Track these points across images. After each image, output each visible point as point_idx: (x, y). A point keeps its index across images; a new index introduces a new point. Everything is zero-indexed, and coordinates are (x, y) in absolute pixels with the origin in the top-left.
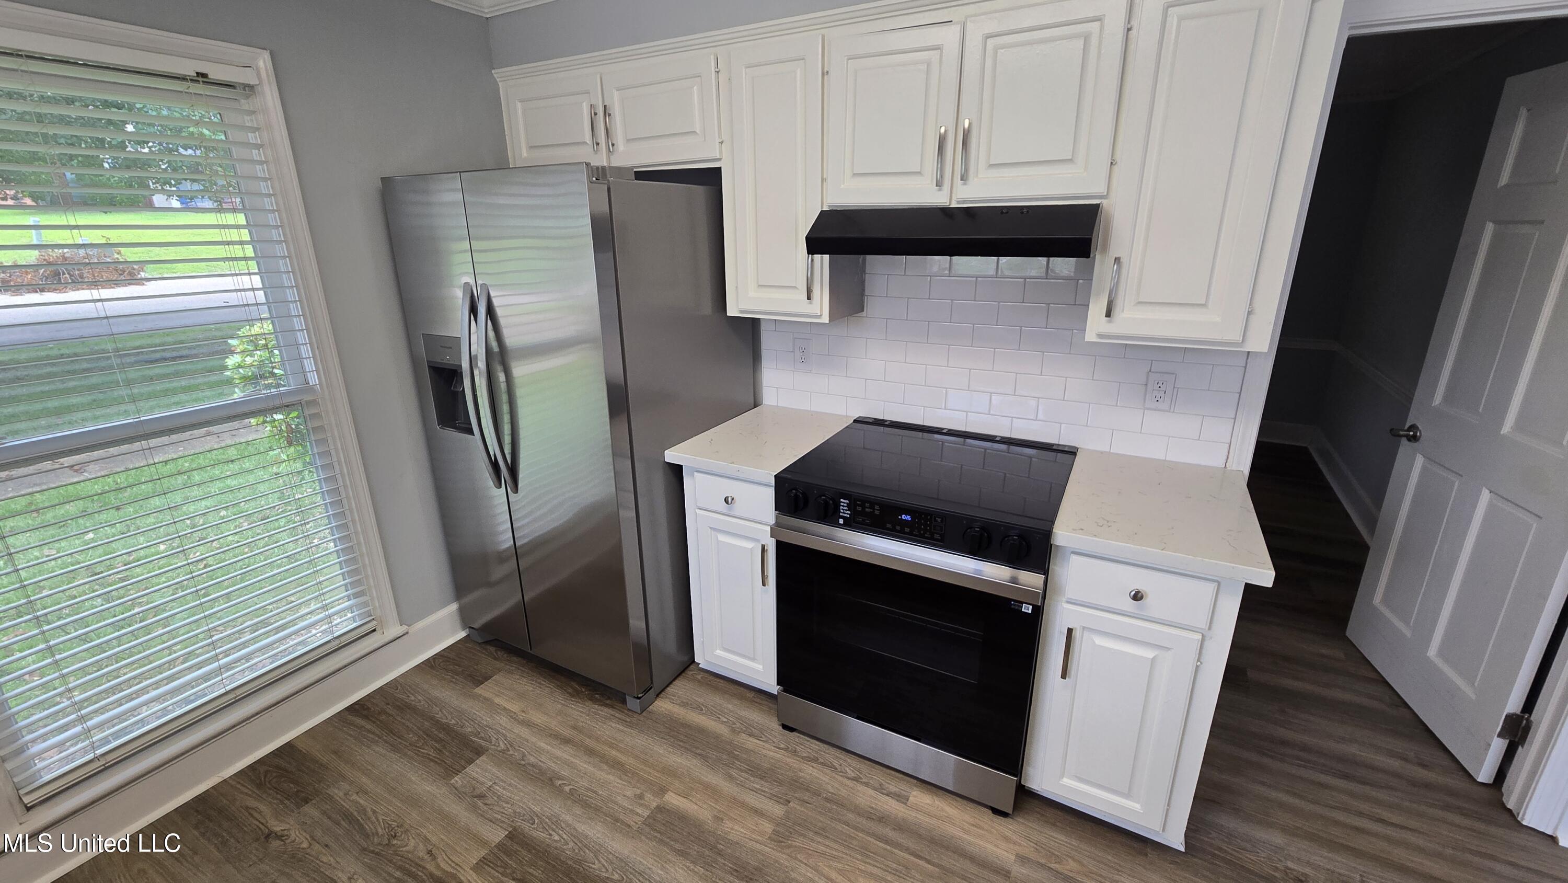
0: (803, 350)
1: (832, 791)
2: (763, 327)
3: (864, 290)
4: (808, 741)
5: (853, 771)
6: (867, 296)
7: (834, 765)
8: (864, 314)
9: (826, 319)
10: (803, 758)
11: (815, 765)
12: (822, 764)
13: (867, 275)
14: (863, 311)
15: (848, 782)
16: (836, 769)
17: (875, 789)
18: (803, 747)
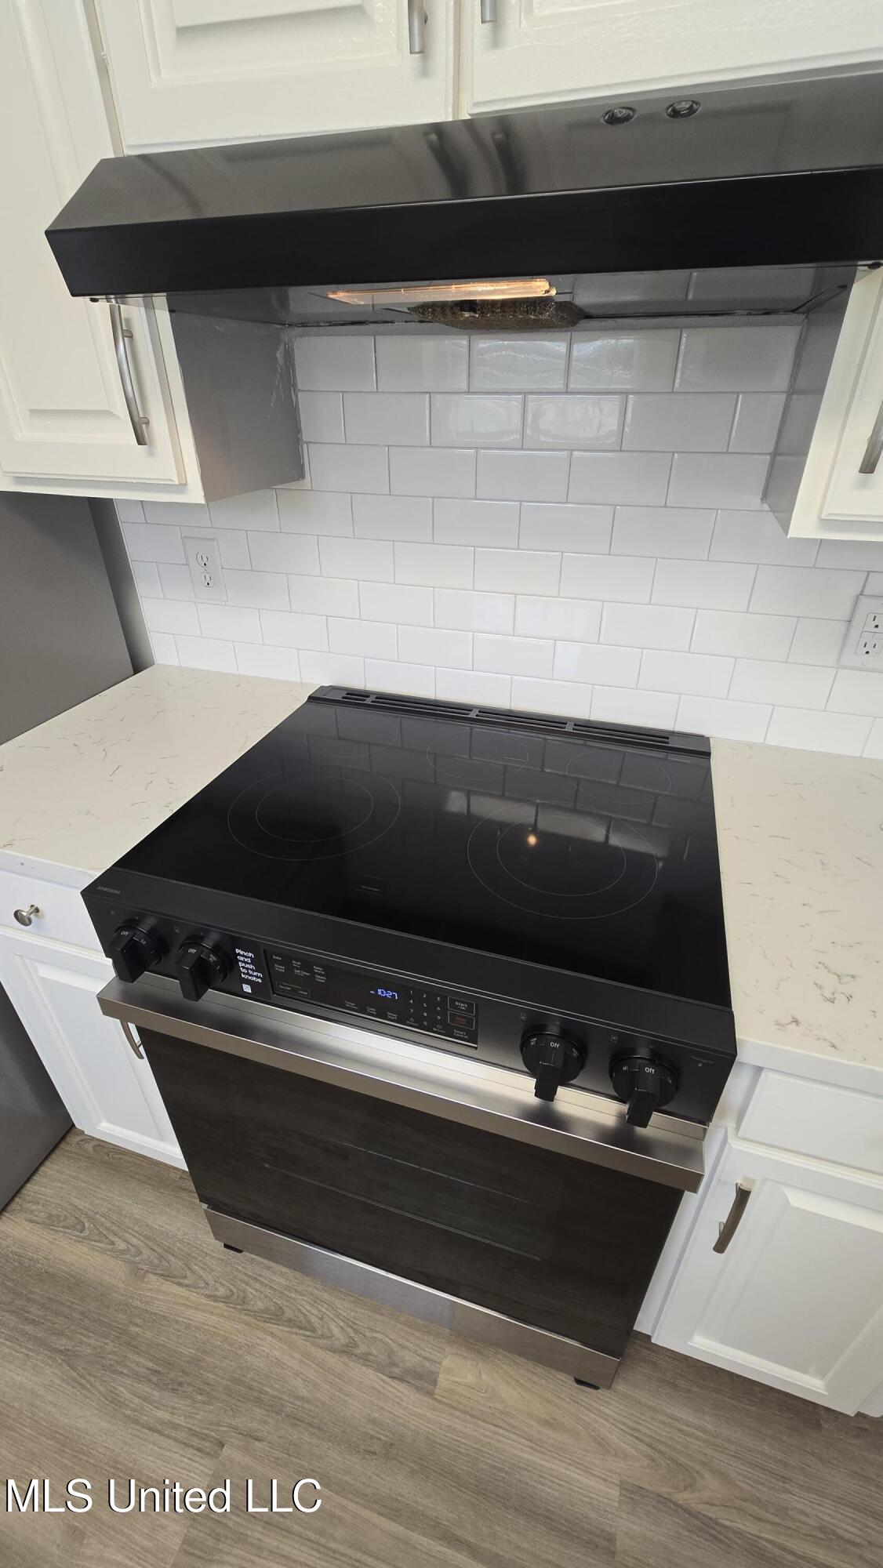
0: (205, 559)
1: (304, 1392)
2: (123, 516)
3: (299, 431)
4: (268, 1268)
5: (342, 1328)
6: (307, 443)
7: (309, 1322)
8: (307, 483)
9: (195, 494)
10: (255, 1314)
11: (275, 1328)
12: (290, 1322)
13: (300, 395)
14: (303, 477)
15: (332, 1360)
16: (314, 1331)
17: (380, 1369)
18: (258, 1286)
